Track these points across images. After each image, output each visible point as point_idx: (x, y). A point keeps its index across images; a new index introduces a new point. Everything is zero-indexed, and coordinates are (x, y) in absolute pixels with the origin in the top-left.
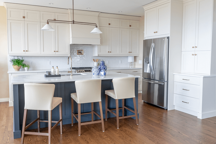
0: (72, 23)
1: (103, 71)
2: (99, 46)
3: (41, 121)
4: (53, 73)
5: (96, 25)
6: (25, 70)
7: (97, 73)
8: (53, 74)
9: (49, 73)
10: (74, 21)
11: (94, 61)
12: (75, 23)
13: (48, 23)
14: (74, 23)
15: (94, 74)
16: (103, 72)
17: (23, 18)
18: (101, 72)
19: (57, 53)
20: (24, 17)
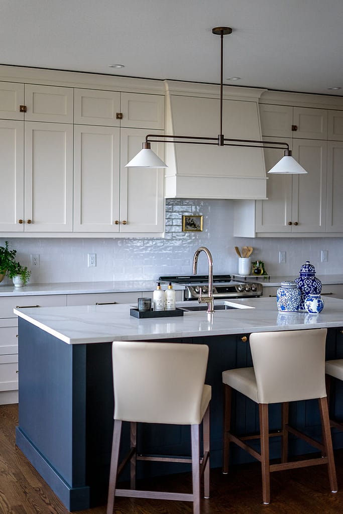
0: (216, 142)
1: (316, 298)
2: (259, 206)
3: (141, 458)
4: (157, 304)
5: (286, 146)
6: (13, 285)
7: (295, 305)
8: (158, 308)
9: (148, 303)
10: (222, 136)
11: (237, 255)
12: (225, 142)
13: (148, 146)
14: (222, 144)
15: (283, 308)
16: (315, 301)
17: (21, 111)
18: (307, 303)
19: (123, 228)
20: (23, 109)
